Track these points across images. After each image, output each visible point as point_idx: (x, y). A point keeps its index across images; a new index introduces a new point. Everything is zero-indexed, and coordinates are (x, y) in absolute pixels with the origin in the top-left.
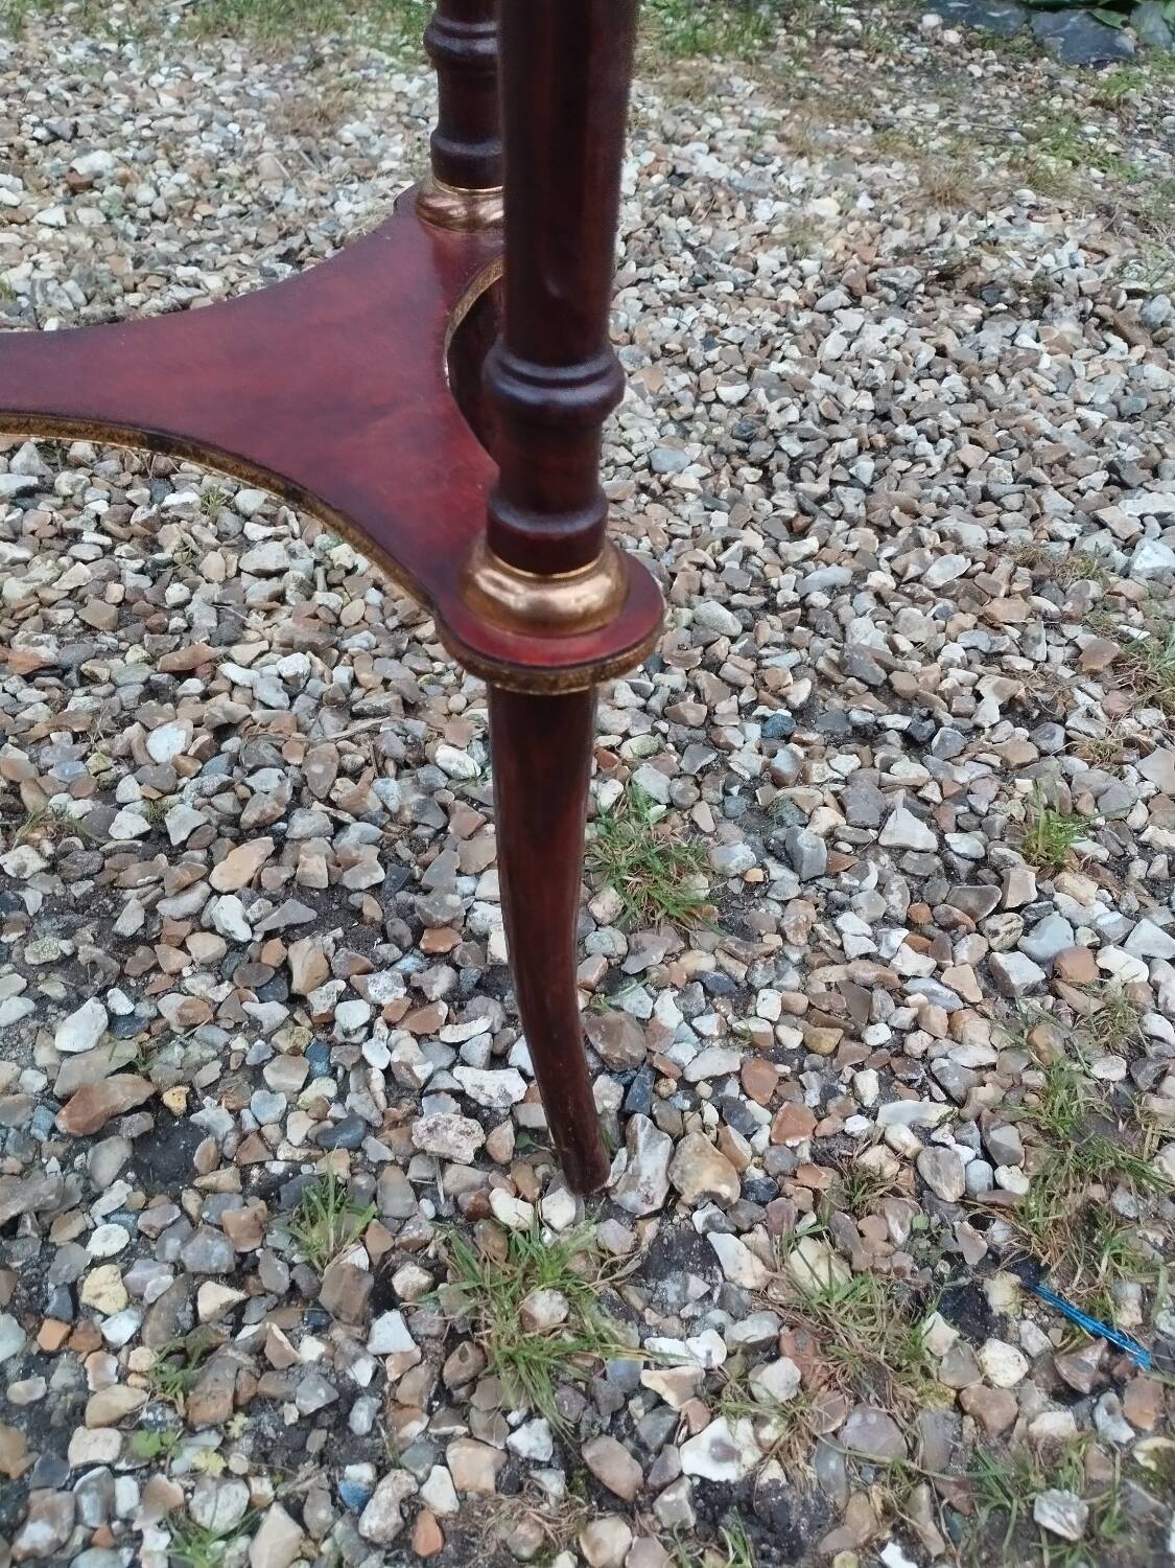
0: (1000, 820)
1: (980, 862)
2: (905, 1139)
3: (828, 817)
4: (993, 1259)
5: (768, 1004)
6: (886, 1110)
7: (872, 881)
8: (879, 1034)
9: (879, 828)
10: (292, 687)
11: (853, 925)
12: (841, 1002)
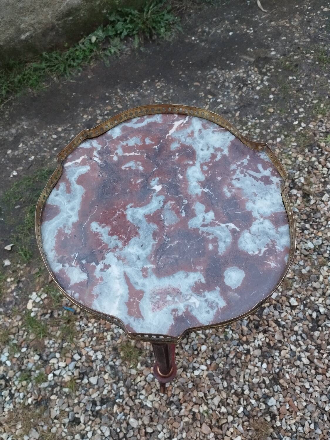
0: (80, 389)
1: (82, 379)
2: (90, 325)
3: (106, 377)
4: (79, 313)
5: (109, 338)
6: (93, 328)
7: (98, 367)
8: (94, 339)
9: (98, 379)
10: (194, 369)
11: (100, 357)
12: (100, 342)
